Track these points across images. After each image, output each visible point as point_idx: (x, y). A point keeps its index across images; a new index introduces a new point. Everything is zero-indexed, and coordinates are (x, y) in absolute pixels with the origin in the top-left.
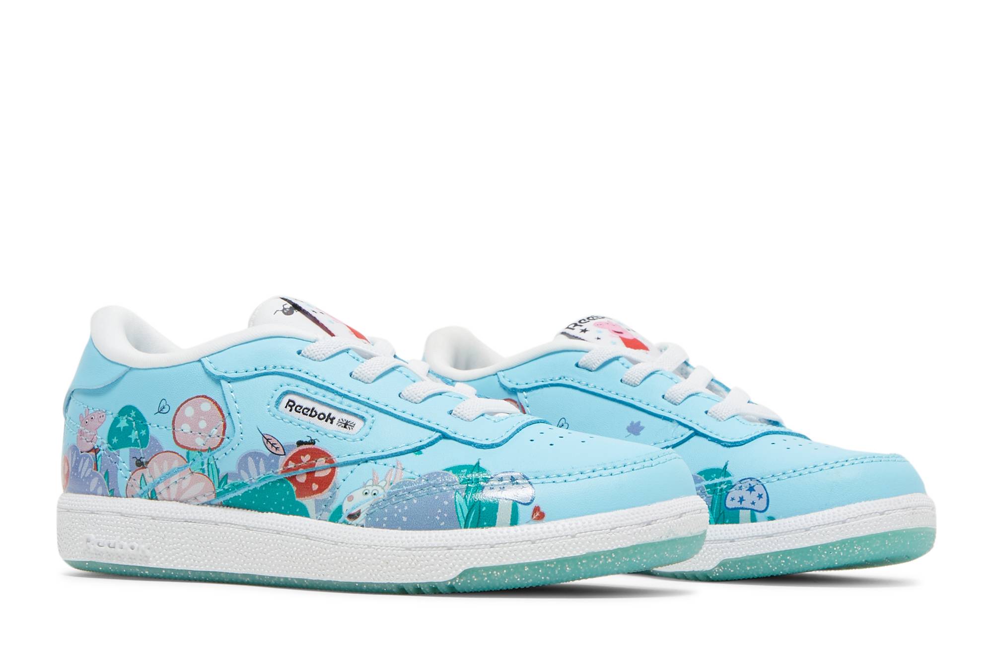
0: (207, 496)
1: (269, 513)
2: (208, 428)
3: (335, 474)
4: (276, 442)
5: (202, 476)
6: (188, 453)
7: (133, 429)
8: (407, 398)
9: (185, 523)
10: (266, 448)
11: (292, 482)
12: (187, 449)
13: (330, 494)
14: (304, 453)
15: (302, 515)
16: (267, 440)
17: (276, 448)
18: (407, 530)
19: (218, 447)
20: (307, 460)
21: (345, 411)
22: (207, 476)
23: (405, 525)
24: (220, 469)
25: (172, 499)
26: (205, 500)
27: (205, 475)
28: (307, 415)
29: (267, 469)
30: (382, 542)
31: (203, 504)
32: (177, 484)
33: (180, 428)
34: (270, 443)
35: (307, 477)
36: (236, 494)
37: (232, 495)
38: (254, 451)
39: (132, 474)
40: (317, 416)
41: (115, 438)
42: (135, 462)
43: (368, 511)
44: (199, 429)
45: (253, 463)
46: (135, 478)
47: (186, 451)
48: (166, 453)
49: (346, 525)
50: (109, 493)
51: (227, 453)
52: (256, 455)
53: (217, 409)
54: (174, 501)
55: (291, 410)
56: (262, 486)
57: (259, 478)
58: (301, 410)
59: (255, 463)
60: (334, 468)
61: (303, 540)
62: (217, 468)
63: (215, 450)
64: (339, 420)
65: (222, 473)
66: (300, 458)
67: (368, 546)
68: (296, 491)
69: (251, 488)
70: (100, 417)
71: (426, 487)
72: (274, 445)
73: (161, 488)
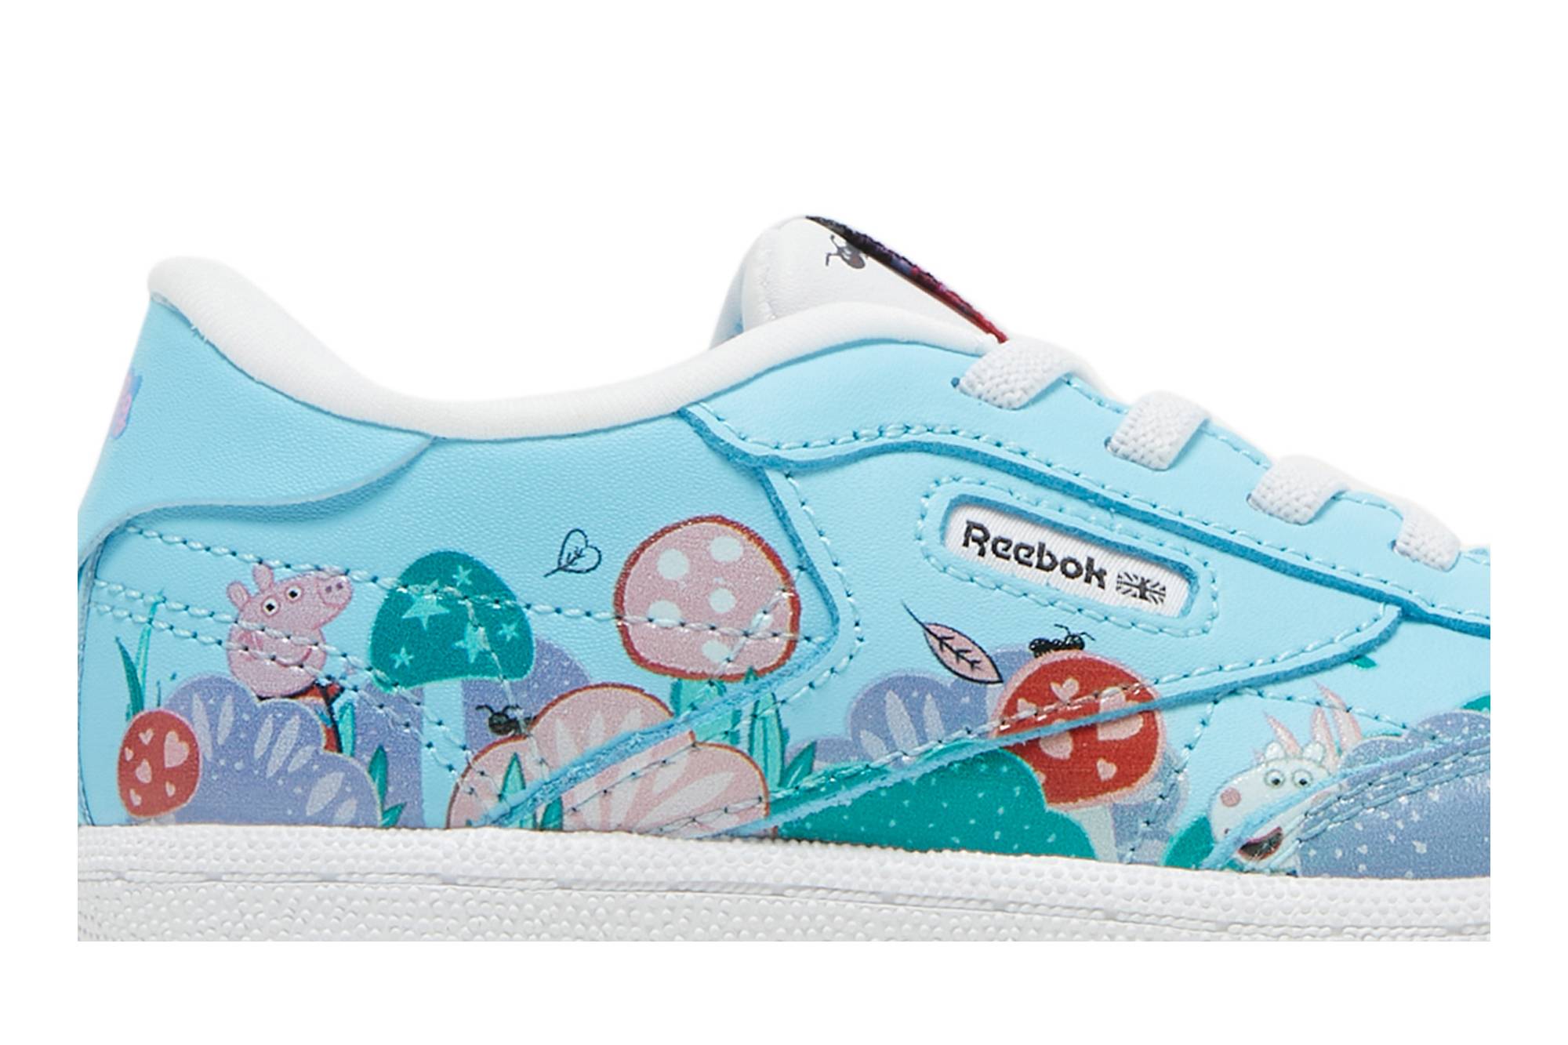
0: (737, 813)
1: (947, 853)
2: (742, 613)
3: (1160, 731)
4: (970, 647)
5: (728, 752)
6: (676, 688)
7: (468, 620)
8: (1273, 509)
9: (670, 895)
10: (939, 665)
11: (1028, 760)
12: (674, 676)
13: (1159, 787)
14: (1059, 672)
15: (1066, 853)
16: (941, 640)
17: (973, 664)
18: (1433, 877)
19: (778, 665)
20: (1072, 694)
21: (1129, 552)
22: (743, 754)
23: (1423, 863)
24: (791, 731)
25: (613, 826)
26: (730, 822)
27: (738, 751)
28: (1030, 565)
29: (950, 724)
30: (1375, 915)
31: (716, 837)
32: (638, 782)
33: (644, 614)
34: (951, 648)
35: (1075, 742)
36: (833, 802)
37: (817, 806)
38: (903, 675)
39: (476, 758)
40: (1058, 568)
41: (403, 650)
42: (486, 721)
43: (1304, 831)
44: (711, 613)
45: (902, 709)
46: (483, 769)
47: (668, 680)
48: (599, 691)
49: (1235, 875)
50: (379, 818)
51: (816, 684)
52: (909, 687)
53: (763, 555)
54: (616, 830)
55: (982, 553)
56: (924, 775)
57: (927, 752)
58: (1011, 552)
59: (910, 709)
60: (1149, 714)
61: (1093, 923)
62: (780, 727)
63: (768, 677)
64: (1119, 577)
65: (798, 740)
66: (1050, 690)
67: (1333, 928)
68: (1046, 784)
69: (889, 782)
70: (329, 589)
71: (1447, 757)
72: (965, 655)
73: (582, 793)
